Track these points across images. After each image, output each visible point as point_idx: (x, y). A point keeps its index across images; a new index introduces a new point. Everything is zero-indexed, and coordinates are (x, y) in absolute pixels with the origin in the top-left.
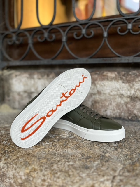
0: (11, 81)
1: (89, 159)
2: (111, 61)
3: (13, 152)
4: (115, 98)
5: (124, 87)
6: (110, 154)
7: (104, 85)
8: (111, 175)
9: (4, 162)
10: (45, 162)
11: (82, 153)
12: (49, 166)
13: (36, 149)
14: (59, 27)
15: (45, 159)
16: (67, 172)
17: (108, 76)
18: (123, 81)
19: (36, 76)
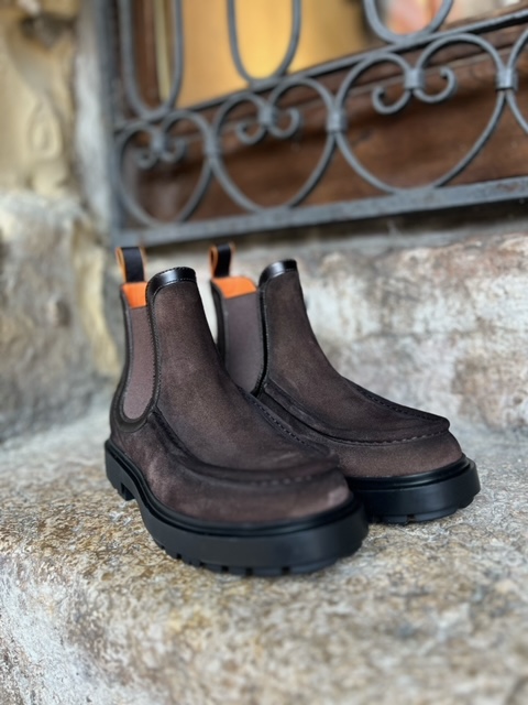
3: (135, 551)
7: (506, 293)
8: (507, 671)
9: (100, 584)
10: (241, 596)
11: (395, 573)
12: (253, 611)
16: (320, 642)
17: (522, 253)
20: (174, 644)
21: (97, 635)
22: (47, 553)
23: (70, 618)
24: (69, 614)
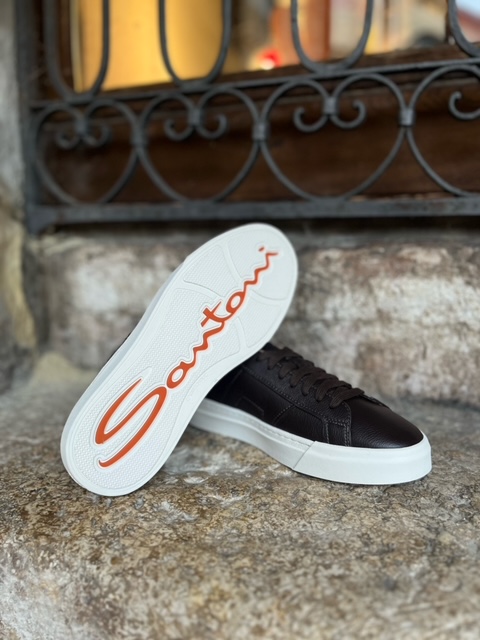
0: (70, 276)
1: (391, 555)
2: (425, 208)
3: (132, 533)
4: (440, 337)
5: (471, 300)
6: (452, 534)
7: (402, 292)
9: (111, 568)
10: (248, 568)
11: (363, 535)
12: (264, 581)
13: (205, 522)
14: (242, 89)
15: (245, 556)
16: (331, 602)
17: (415, 261)
18: (467, 278)
19: (160, 259)
20: (199, 617)
21: (112, 614)
22: (43, 541)
23: (79, 601)
24: (77, 597)
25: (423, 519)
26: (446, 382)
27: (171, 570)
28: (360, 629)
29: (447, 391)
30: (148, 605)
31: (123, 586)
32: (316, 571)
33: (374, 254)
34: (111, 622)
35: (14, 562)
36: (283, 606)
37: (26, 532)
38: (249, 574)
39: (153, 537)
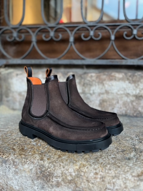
1: (125, 152)
3: (51, 152)
4: (122, 97)
5: (130, 87)
11: (116, 147)
17: (115, 77)
18: (129, 81)
20: (78, 172)
21: (49, 175)
23: (37, 173)
24: (36, 172)
25: (129, 143)
26: (124, 110)
27: (67, 160)
28: (125, 170)
29: (124, 112)
30: (61, 170)
31: (53, 166)
32: (108, 157)
33: (104, 74)
34: (49, 178)
35: (14, 163)
36: (102, 166)
37: (17, 154)
38: (89, 159)
39: (57, 152)
